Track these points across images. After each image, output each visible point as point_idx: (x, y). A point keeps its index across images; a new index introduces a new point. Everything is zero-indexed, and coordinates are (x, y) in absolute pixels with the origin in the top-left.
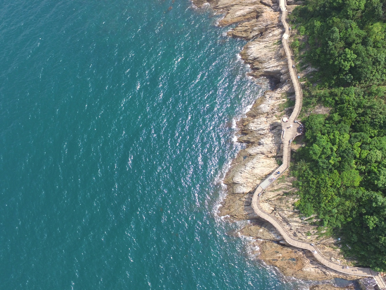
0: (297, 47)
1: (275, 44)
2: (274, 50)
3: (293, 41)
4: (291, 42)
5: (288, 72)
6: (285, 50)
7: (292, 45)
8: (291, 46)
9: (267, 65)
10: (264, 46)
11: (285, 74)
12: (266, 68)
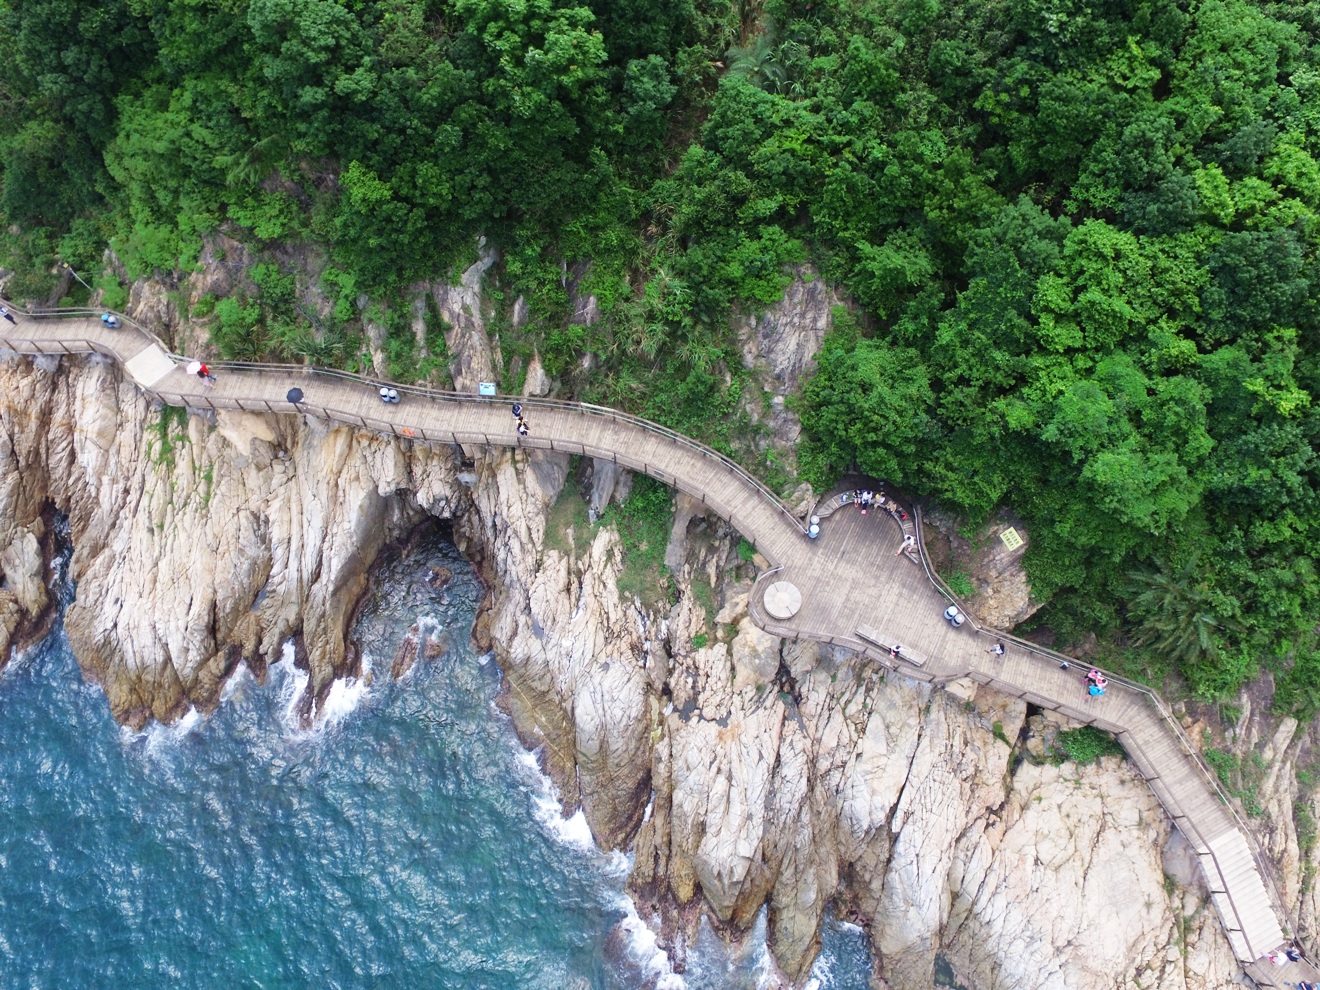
0: (261, 321)
1: (167, 451)
2: (209, 479)
3: (204, 336)
4: (207, 346)
5: (407, 447)
6: (249, 405)
7: (230, 348)
8: (235, 354)
9: (293, 565)
10: (145, 535)
11: (418, 470)
12: (316, 576)
